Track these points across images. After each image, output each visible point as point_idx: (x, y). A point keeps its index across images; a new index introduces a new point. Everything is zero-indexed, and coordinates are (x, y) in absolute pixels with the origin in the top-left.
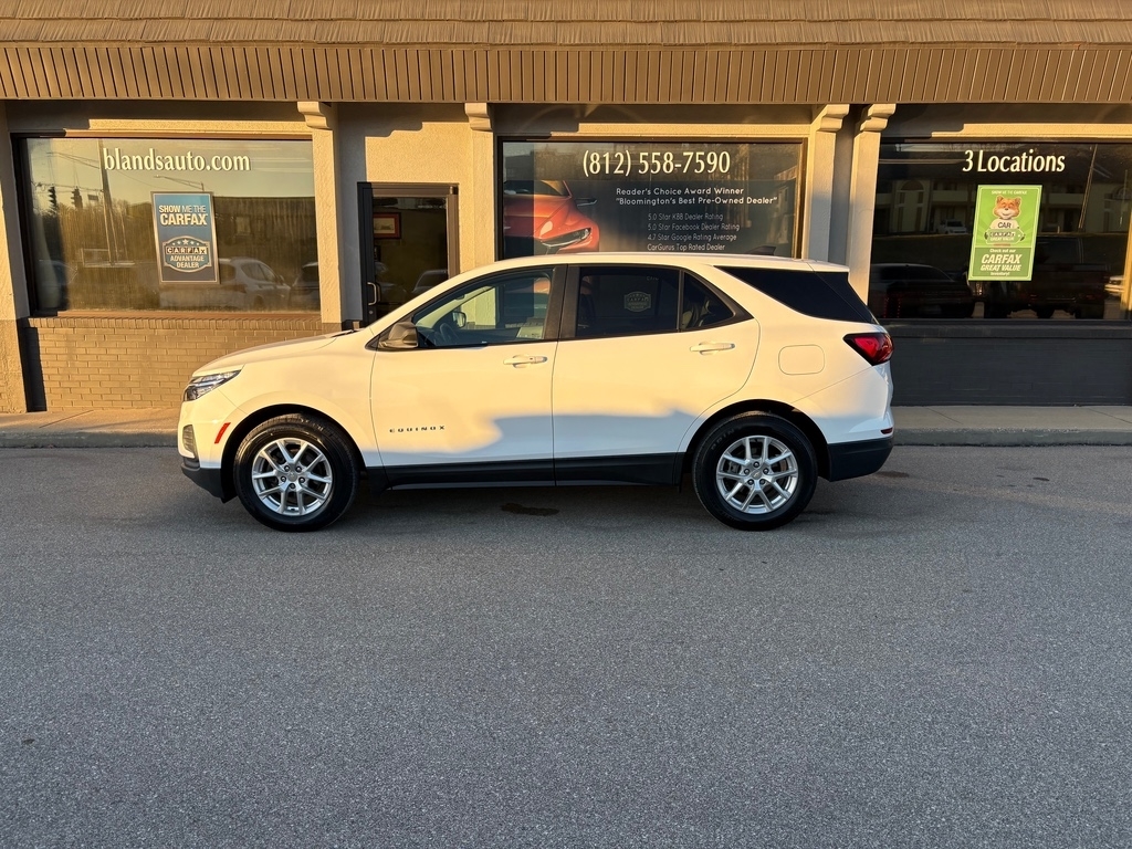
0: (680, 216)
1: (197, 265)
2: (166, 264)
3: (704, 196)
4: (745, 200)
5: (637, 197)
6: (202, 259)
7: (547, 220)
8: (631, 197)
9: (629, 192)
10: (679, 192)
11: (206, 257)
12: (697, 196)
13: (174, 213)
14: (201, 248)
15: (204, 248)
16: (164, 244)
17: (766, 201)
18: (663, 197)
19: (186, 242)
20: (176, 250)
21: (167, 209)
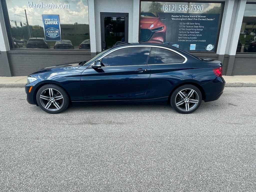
0: (188, 24)
1: (55, 36)
2: (47, 36)
3: (195, 18)
4: (206, 19)
5: (177, 18)
6: (57, 34)
7: (152, 24)
8: (175, 18)
9: (175, 16)
10: (189, 17)
11: (58, 34)
12: (193, 18)
13: (49, 21)
14: (56, 31)
15: (57, 31)
16: (46, 30)
17: (212, 20)
18: (184, 18)
19: (52, 29)
20: (50, 32)
21: (47, 20)
